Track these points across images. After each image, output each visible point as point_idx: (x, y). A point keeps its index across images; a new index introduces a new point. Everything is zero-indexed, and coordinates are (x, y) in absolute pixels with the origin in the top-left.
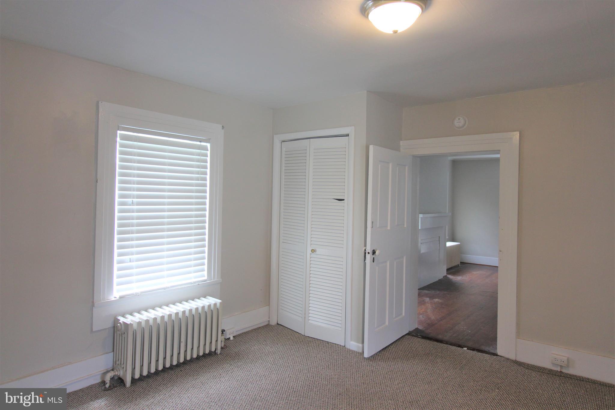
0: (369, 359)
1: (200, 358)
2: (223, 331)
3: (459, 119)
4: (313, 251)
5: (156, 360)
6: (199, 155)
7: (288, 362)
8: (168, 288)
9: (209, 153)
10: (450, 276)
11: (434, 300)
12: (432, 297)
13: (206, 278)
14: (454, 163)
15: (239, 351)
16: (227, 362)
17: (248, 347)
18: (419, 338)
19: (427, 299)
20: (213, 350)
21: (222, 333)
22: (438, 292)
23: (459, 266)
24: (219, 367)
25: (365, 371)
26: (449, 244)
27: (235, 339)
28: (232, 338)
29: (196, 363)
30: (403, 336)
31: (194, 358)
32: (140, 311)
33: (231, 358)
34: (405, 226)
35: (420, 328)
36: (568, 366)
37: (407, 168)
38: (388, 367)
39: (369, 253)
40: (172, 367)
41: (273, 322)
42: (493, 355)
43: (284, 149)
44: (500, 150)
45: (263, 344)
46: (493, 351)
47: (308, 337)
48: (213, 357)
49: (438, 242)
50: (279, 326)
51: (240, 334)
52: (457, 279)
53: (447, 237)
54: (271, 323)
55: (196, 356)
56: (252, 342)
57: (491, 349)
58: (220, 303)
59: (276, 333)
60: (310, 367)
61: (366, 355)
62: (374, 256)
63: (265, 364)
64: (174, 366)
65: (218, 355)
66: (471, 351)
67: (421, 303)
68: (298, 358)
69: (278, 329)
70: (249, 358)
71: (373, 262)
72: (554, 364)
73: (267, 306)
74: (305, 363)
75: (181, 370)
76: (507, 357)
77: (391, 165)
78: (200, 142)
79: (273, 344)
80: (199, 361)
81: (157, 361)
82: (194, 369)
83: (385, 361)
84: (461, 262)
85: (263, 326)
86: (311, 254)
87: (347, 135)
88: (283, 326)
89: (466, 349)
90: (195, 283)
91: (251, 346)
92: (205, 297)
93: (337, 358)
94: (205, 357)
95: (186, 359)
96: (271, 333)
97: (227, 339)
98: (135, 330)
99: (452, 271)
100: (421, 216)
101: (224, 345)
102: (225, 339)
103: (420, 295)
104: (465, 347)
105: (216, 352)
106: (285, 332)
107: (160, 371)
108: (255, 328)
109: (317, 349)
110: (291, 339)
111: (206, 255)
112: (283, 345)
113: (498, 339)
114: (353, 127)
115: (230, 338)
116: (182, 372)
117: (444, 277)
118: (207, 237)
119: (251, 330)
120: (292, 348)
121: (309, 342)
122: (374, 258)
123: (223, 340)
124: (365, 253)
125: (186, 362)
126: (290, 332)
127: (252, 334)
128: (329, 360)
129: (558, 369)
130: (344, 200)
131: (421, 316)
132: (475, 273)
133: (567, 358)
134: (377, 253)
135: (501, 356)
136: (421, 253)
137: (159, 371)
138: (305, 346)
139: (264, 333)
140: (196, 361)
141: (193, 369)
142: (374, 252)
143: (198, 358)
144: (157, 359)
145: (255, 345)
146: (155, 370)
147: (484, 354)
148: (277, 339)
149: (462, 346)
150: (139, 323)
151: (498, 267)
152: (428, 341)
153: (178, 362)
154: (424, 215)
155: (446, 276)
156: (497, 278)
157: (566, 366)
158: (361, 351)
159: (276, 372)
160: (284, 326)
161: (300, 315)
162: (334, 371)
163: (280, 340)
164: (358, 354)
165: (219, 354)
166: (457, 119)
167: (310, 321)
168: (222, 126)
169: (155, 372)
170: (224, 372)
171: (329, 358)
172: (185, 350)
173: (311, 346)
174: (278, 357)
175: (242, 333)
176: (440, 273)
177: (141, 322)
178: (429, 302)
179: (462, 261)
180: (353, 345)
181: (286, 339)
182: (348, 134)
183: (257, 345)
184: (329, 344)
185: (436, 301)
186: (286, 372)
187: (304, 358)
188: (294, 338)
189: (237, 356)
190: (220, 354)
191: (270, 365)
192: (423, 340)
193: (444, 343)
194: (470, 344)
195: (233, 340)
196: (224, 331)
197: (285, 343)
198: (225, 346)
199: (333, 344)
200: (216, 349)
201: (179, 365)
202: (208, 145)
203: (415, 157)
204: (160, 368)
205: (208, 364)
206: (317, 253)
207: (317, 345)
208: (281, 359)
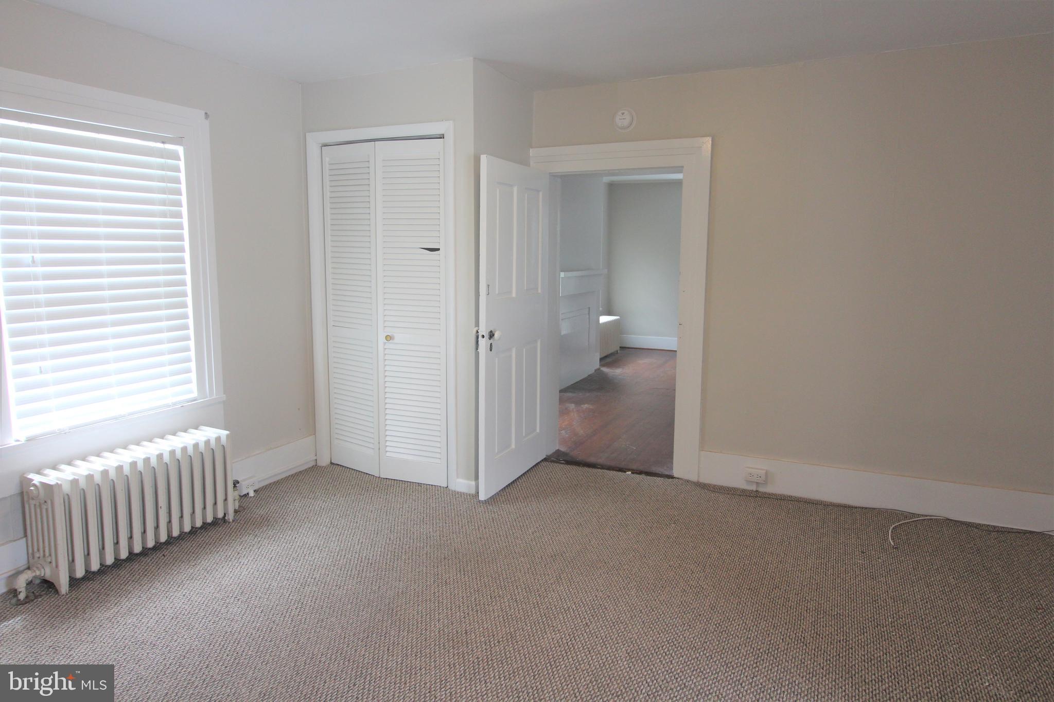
0: (486, 502)
1: (197, 531)
2: (236, 483)
3: (623, 114)
4: (389, 339)
5: (114, 543)
6: (162, 167)
7: (355, 521)
8: (124, 416)
9: (182, 164)
10: (605, 369)
11: (582, 406)
12: (578, 403)
13: (195, 394)
14: (612, 188)
15: (267, 514)
16: (248, 533)
17: (284, 505)
18: (563, 463)
19: (572, 406)
20: (220, 515)
21: (235, 486)
22: (588, 394)
23: (617, 353)
24: (234, 542)
25: (482, 521)
26: (604, 319)
27: (259, 494)
28: (252, 494)
29: (190, 540)
30: (537, 464)
31: (186, 533)
32: (72, 461)
33: (254, 526)
34: (540, 291)
35: (563, 449)
36: (766, 482)
37: (541, 194)
38: (517, 511)
39: (483, 336)
40: (145, 552)
41: (324, 462)
42: (668, 478)
43: (327, 159)
44: (683, 167)
45: (310, 497)
46: (667, 473)
47: (386, 479)
48: (221, 527)
49: (588, 317)
50: (335, 466)
51: (266, 486)
52: (615, 372)
53: (601, 309)
54: (320, 463)
55: (190, 528)
56: (290, 496)
57: (665, 470)
58: (227, 436)
59: (330, 477)
60: (393, 524)
61: (482, 497)
62: (491, 341)
63: (317, 527)
64: (150, 549)
65: (229, 522)
66: (638, 476)
67: (563, 412)
68: (371, 512)
69: (334, 472)
70: (287, 523)
71: (491, 350)
72: (749, 482)
73: (311, 435)
74: (384, 520)
75: (163, 555)
76: (686, 479)
77: (515, 189)
78: (163, 143)
79: (327, 496)
80: (196, 536)
81: (117, 543)
82: (189, 550)
83: (513, 503)
84: (620, 347)
85: (306, 470)
86: (385, 344)
87: (442, 137)
88: (341, 465)
89: (630, 473)
90: (174, 404)
91: (289, 503)
92: (196, 428)
93: (436, 507)
94: (207, 528)
95: (172, 535)
96: (321, 478)
97: (242, 496)
98: (68, 495)
99: (608, 360)
100: (562, 275)
101: (240, 506)
102: (240, 496)
103: (561, 401)
104: (629, 470)
105: (226, 518)
106: (347, 475)
107: (123, 560)
108: (293, 473)
109: (402, 496)
110: (357, 485)
111: (192, 354)
112: (344, 495)
113: (674, 454)
114: (451, 122)
115: (248, 494)
116: (166, 557)
117: (596, 371)
118: (191, 322)
119: (286, 477)
120: (360, 498)
121: (388, 486)
122: (491, 344)
123: (237, 497)
124: (477, 337)
125: (171, 541)
126: (354, 475)
127: (287, 484)
128: (424, 511)
129: (754, 488)
130: (438, 249)
131: (563, 432)
132: (641, 362)
133: (764, 471)
134: (497, 335)
135: (678, 478)
136: (562, 334)
137: (120, 560)
138: (381, 493)
139: (310, 480)
140: (190, 537)
141: (186, 551)
142: (491, 335)
143: (194, 532)
144: (115, 541)
145: (295, 500)
146: (113, 560)
147: (655, 478)
148: (332, 488)
149: (625, 470)
150: (75, 482)
151: (676, 351)
152: (575, 467)
153: (155, 542)
154: (566, 273)
155: (599, 369)
156: (675, 368)
157: (764, 482)
158: (473, 492)
159: (337, 538)
160: (343, 466)
161: (371, 446)
162: (433, 526)
163: (338, 489)
164: (470, 496)
165: (231, 520)
166: (620, 113)
167: (388, 454)
168: (203, 113)
169: (114, 563)
170: (245, 548)
171: (424, 508)
172: (168, 520)
173: (393, 492)
174: (338, 516)
175: (270, 484)
176: (591, 364)
177: (78, 479)
178: (575, 411)
179: (623, 346)
180: (462, 485)
181: (348, 486)
182: (443, 135)
183: (299, 501)
184: (421, 487)
185: (585, 408)
186: (353, 537)
187: (382, 512)
188: (363, 482)
189: (265, 522)
190: (233, 521)
191: (324, 528)
192: (569, 467)
193: (598, 468)
194: (634, 467)
195: (254, 497)
196: (238, 482)
197: (347, 492)
198: (242, 507)
199: (428, 486)
200: (225, 514)
201: (158, 547)
202: (180, 150)
203: (554, 176)
204: (124, 554)
205: (213, 540)
206: (396, 341)
207: (401, 491)
208: (344, 517)
